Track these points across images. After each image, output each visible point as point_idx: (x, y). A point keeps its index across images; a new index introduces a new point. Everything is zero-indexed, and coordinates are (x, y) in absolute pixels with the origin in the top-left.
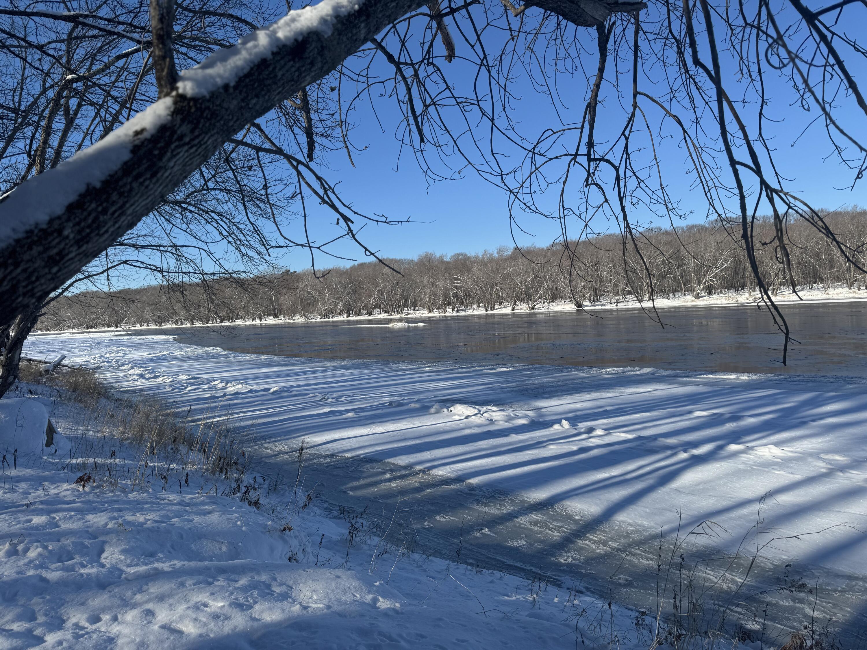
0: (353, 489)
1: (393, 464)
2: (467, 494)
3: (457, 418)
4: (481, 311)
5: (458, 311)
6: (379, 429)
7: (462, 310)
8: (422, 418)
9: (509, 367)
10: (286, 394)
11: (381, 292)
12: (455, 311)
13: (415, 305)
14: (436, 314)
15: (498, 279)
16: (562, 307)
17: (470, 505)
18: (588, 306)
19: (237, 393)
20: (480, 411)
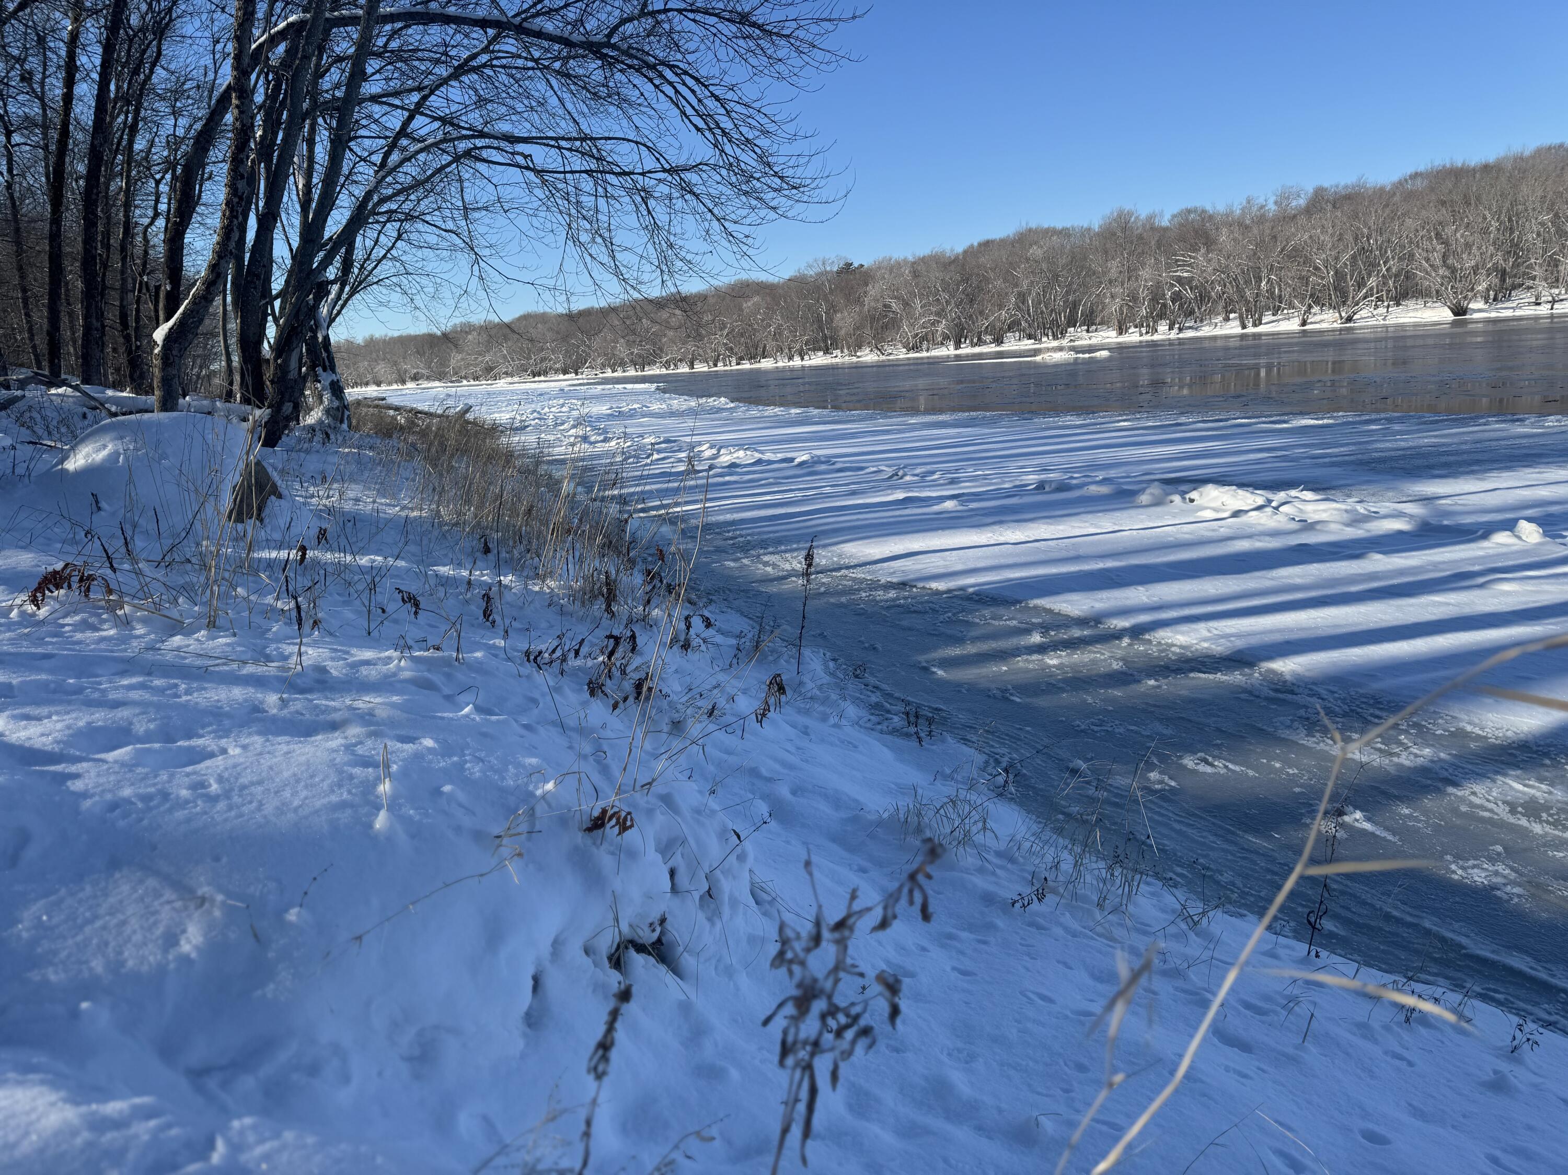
0: (946, 663)
1: (1050, 611)
2: (1268, 699)
3: (1208, 514)
4: (1233, 328)
5: (1180, 330)
6: (1013, 534)
7: (1190, 328)
8: (1118, 514)
9: (1322, 419)
10: (823, 467)
11: (1022, 297)
12: (1176, 331)
13: (1090, 321)
14: (1133, 336)
15: (1275, 257)
16: (1419, 314)
17: (1285, 734)
18: (1480, 311)
19: (733, 465)
20: (1270, 501)
